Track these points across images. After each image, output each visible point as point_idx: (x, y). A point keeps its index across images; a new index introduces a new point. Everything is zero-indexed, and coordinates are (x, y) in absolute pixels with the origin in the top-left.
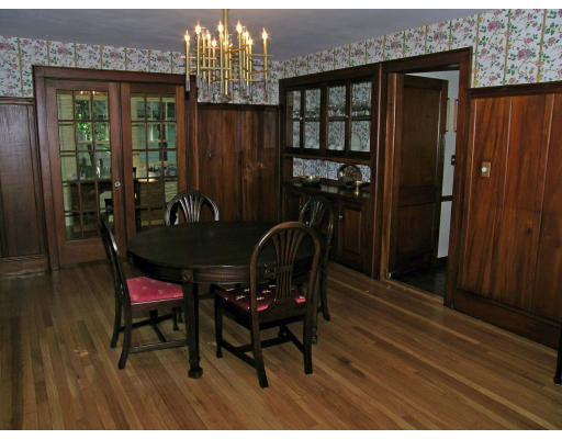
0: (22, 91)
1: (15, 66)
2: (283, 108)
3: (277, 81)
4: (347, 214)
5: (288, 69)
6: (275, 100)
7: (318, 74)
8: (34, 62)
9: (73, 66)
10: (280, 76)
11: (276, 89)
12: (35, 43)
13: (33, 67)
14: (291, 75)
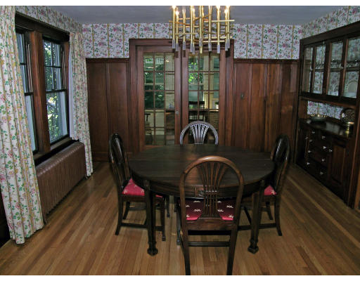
0: (124, 54)
1: (121, 40)
2: (301, 62)
3: (298, 41)
4: (335, 150)
5: (306, 30)
6: (296, 56)
7: (325, 33)
8: (130, 37)
9: (153, 37)
10: (300, 36)
11: (298, 47)
12: (132, 26)
13: (130, 40)
14: (308, 35)
